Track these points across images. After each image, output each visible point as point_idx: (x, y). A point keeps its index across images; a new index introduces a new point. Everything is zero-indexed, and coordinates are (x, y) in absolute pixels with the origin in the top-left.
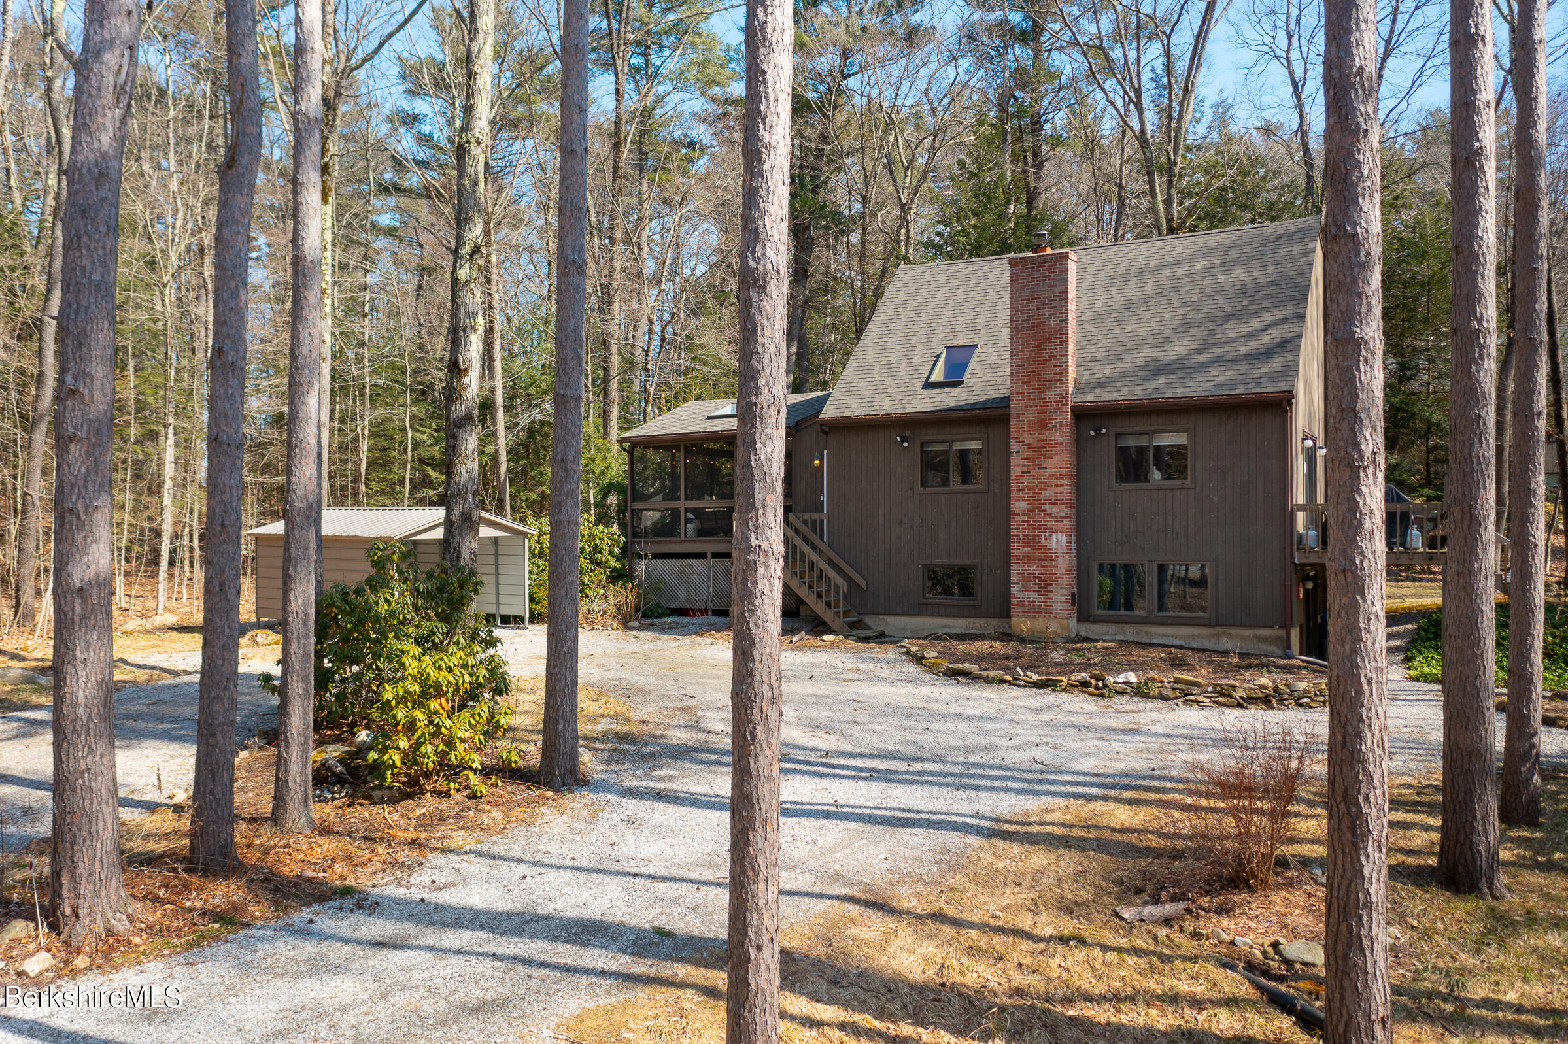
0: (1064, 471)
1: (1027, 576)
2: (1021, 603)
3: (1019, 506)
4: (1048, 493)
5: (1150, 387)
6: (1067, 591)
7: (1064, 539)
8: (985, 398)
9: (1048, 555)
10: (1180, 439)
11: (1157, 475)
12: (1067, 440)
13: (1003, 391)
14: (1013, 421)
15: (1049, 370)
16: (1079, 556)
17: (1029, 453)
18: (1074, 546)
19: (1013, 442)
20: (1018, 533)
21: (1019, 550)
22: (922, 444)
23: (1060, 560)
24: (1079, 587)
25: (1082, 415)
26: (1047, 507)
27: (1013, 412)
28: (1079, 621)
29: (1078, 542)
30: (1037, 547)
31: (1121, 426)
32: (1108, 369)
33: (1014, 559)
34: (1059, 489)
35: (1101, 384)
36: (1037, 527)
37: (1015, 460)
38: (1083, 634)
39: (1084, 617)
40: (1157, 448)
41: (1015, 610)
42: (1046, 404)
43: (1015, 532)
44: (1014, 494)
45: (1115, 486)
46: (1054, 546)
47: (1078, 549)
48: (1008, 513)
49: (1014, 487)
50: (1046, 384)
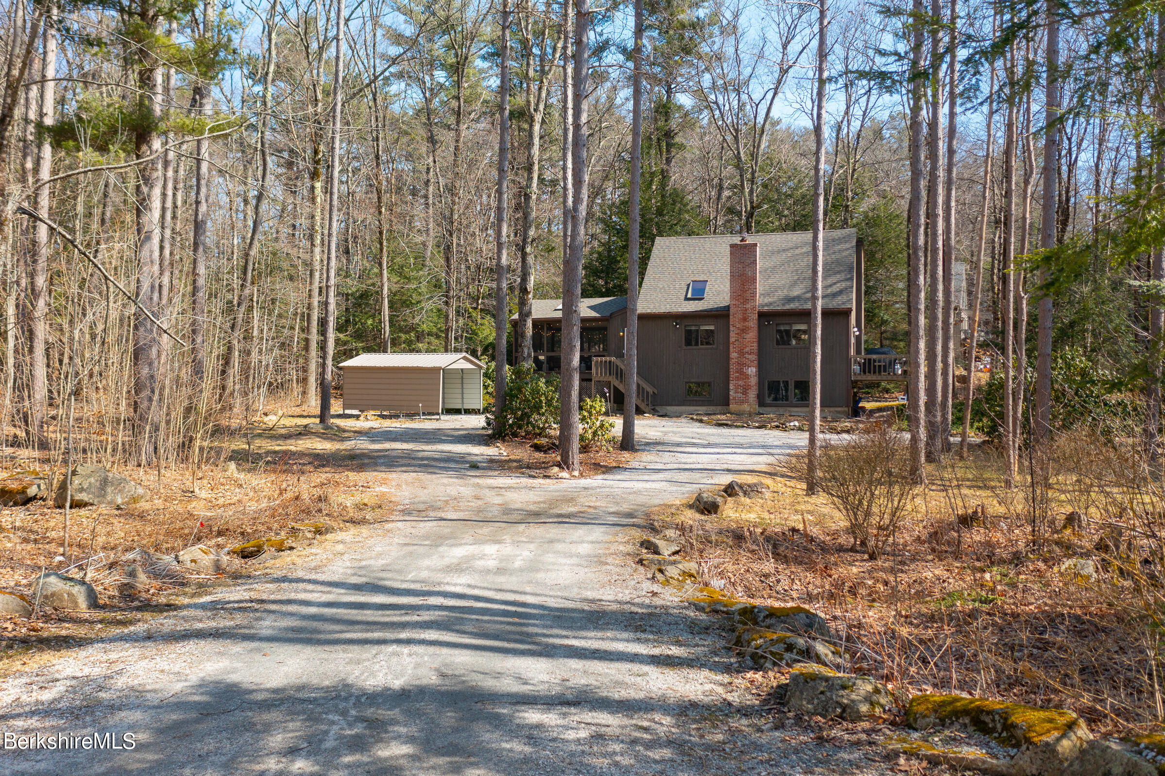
0: (754, 340)
1: (737, 387)
2: (734, 399)
3: (734, 355)
4: (747, 349)
6: (754, 393)
7: (754, 370)
8: (716, 306)
9: (747, 377)
10: (804, 327)
11: (794, 342)
12: (755, 326)
13: (726, 303)
14: (731, 317)
15: (748, 295)
16: (760, 377)
17: (738, 331)
18: (758, 373)
19: (731, 326)
20: (733, 368)
21: (733, 375)
22: (685, 326)
23: (752, 379)
24: (760, 391)
25: (762, 315)
26: (747, 356)
27: (731, 313)
28: (759, 406)
29: (760, 371)
30: (742, 373)
31: (779, 320)
33: (731, 379)
34: (752, 348)
36: (741, 365)
37: (732, 334)
38: (761, 412)
39: (761, 404)
40: (794, 330)
41: (731, 402)
42: (746, 310)
44: (731, 349)
45: (776, 347)
46: (749, 373)
47: (760, 374)
48: (728, 358)
49: (731, 347)
50: (746, 301)
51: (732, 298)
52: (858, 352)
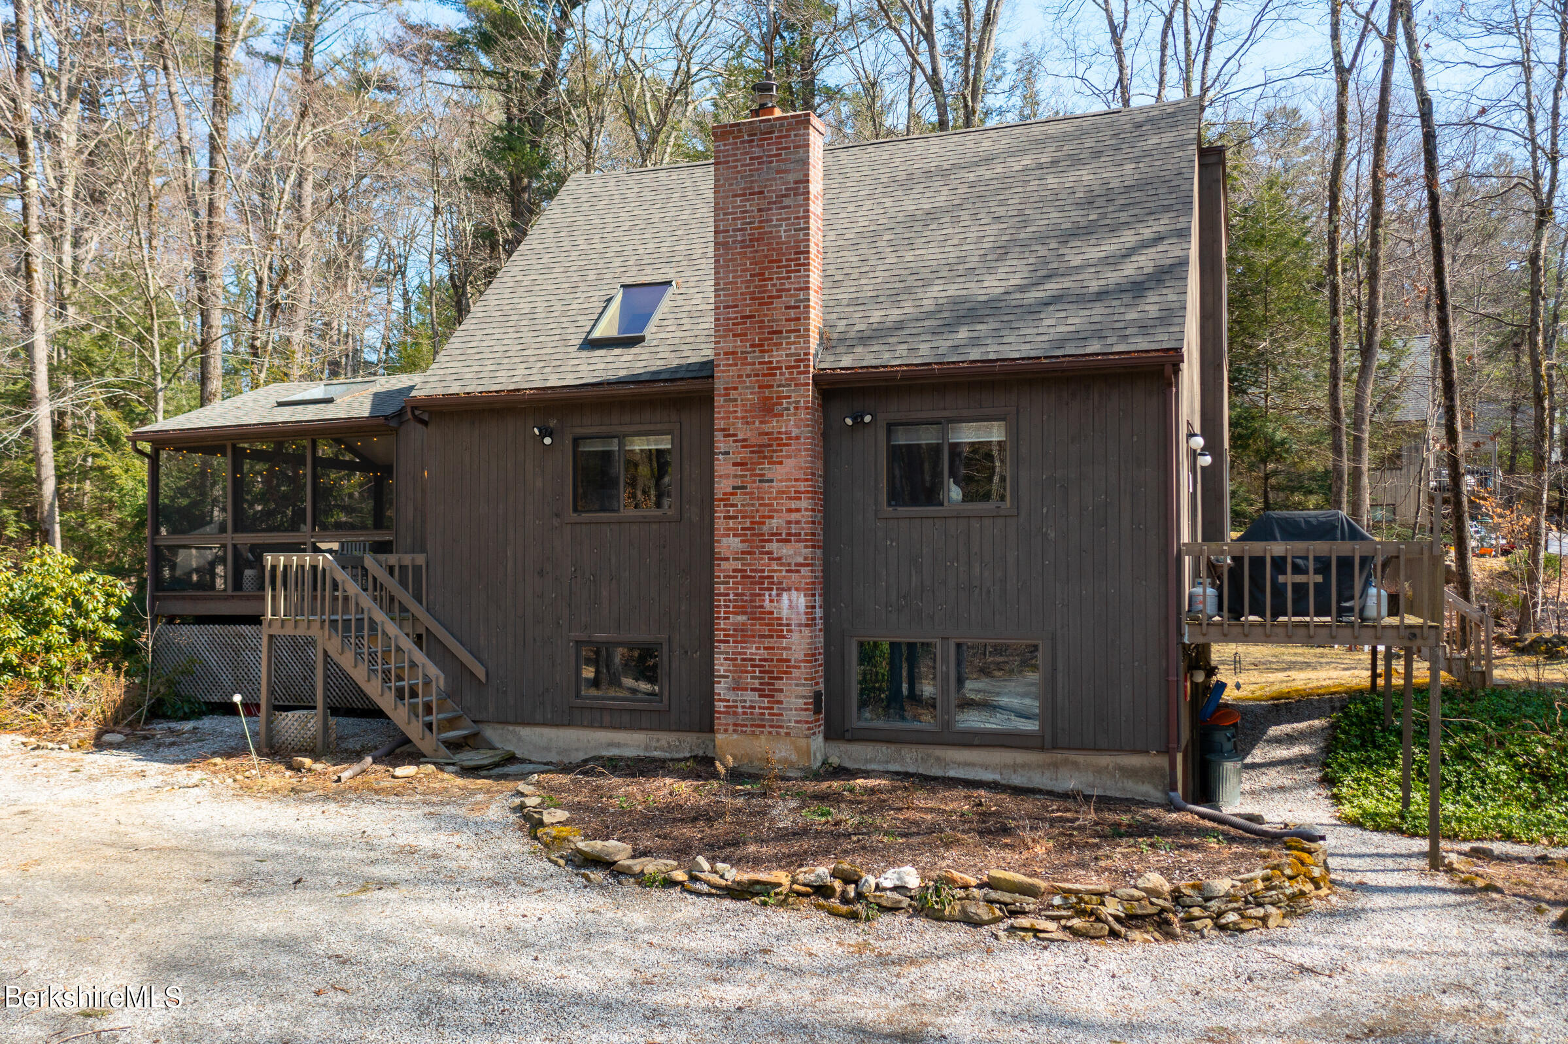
0: (802, 486)
1: (742, 664)
2: (731, 710)
3: (729, 545)
4: (775, 523)
5: (943, 344)
6: (806, 690)
7: (801, 601)
8: (676, 363)
9: (776, 628)
10: (994, 433)
11: (955, 493)
12: (806, 432)
13: (706, 352)
14: (719, 401)
15: (778, 314)
16: (827, 630)
17: (745, 454)
18: (819, 612)
19: (719, 436)
20: (726, 591)
21: (728, 621)
22: (576, 441)
23: (795, 636)
24: (827, 681)
25: (831, 390)
26: (774, 546)
27: (719, 385)
28: (827, 738)
29: (826, 606)
30: (759, 614)
31: (895, 410)
32: (876, 316)
33: (720, 635)
34: (794, 516)
35: (864, 340)
36: (757, 581)
37: (722, 466)
38: (834, 760)
39: (835, 732)
40: (954, 447)
41: (721, 721)
42: (771, 371)
43: (722, 589)
44: (720, 524)
45: (888, 511)
46: (785, 613)
47: (826, 617)
48: (709, 557)
49: (720, 513)
50: (771, 336)
51: (723, 329)
52: (1212, 531)
